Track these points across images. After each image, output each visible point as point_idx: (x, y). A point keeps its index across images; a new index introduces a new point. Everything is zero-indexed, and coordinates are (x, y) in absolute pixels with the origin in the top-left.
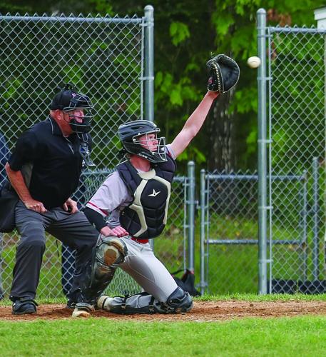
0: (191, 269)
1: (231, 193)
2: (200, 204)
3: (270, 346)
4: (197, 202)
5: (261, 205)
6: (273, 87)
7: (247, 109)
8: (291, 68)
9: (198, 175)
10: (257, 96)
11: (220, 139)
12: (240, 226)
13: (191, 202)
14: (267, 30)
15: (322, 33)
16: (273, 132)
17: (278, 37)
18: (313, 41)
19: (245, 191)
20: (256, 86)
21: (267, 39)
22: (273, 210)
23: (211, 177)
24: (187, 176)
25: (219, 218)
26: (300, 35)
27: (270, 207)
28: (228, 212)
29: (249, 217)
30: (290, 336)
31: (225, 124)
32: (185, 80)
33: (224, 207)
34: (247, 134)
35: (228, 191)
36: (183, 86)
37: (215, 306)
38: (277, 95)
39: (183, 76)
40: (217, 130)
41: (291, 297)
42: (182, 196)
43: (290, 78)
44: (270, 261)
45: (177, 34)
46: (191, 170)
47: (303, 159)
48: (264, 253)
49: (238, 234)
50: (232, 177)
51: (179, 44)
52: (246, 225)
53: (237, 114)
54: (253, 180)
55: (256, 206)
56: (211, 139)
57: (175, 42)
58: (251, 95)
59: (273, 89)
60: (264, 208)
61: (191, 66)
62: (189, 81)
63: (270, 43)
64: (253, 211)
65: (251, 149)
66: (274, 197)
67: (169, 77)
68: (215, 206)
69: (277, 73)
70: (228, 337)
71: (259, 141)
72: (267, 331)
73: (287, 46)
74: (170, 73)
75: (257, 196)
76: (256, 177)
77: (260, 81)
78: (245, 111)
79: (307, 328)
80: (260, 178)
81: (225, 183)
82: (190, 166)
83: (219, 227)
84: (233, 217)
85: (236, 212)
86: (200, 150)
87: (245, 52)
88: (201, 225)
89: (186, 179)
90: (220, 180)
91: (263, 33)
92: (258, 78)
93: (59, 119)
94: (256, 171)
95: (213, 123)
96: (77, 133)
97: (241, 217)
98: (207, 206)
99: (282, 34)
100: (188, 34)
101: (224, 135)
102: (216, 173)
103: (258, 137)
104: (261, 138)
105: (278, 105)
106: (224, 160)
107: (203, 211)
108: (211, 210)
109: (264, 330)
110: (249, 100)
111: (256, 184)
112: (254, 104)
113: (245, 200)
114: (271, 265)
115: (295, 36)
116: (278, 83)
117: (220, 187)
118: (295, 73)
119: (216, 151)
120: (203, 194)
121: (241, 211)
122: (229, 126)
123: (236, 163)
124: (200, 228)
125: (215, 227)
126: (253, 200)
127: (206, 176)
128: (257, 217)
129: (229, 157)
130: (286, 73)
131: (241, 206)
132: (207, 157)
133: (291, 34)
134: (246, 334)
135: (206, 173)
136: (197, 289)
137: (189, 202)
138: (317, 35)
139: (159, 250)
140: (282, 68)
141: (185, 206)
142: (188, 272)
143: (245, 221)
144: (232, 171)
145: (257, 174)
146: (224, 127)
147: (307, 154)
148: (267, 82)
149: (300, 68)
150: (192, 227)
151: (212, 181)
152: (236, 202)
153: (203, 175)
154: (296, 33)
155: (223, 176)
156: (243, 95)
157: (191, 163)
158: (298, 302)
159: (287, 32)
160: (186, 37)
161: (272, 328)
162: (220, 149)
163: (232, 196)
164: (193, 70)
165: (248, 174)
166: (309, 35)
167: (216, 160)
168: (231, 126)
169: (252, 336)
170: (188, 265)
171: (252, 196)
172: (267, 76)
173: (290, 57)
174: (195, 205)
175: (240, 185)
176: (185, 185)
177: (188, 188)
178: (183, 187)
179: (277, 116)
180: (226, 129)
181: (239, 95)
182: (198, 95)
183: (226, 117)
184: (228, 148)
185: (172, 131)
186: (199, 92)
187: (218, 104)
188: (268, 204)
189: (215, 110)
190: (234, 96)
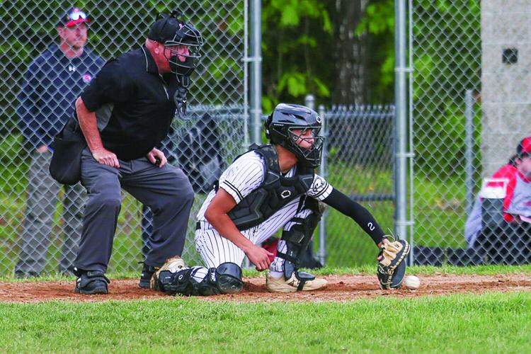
3: (407, 334)
5: (398, 151)
7: (383, 28)
10: (393, 12)
11: (348, 66)
12: (375, 178)
16: (415, 58)
22: (415, 158)
25: (348, 169)
27: (411, 155)
30: (433, 319)
31: (355, 48)
34: (382, 61)
37: (339, 282)
38: (420, 10)
40: (345, 55)
41: (437, 270)
44: (411, 223)
48: (402, 212)
49: (371, 188)
53: (370, 34)
56: (337, 66)
58: (387, 11)
60: (402, 155)
65: (387, 80)
71: (397, 69)
72: (404, 314)
78: (379, 31)
80: (397, 117)
82: (309, 101)
86: (322, 80)
95: (339, 45)
101: (352, 61)
103: (395, 64)
104: (399, 65)
105: (421, 23)
106: (353, 94)
110: (385, 16)
112: (391, 22)
114: (412, 228)
119: (343, 81)
122: (359, 50)
123: (368, 98)
129: (360, 89)
132: (331, 89)
134: (375, 318)
136: (317, 258)
146: (353, 51)
153: (322, 114)
156: (377, 11)
157: (310, 97)
158: (445, 276)
161: (410, 311)
162: (349, 78)
167: (344, 93)
169: (384, 321)
179: (420, 37)
180: (355, 53)
181: (371, 10)
182: (320, 10)
183: (355, 38)
184: (358, 77)
185: (287, 57)
186: (321, 6)
187: (345, 22)
188: (408, 150)
189: (342, 29)
190: (366, 11)
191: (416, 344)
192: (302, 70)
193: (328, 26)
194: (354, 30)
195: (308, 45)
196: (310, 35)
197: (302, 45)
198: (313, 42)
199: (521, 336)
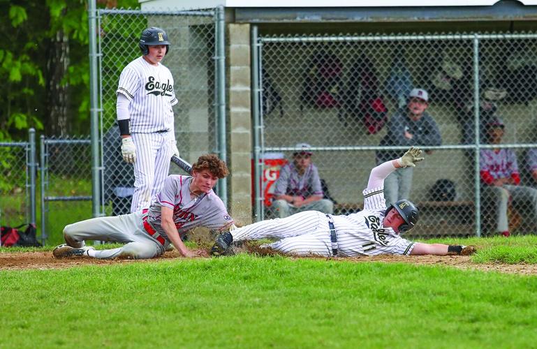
0: (33, 223)
1: (67, 156)
2: (40, 166)
3: (105, 290)
4: (38, 164)
5: (94, 166)
6: (103, 62)
7: (79, 81)
8: (118, 45)
9: (38, 140)
10: (89, 70)
11: (56, 108)
12: (76, 185)
13: (33, 164)
14: (97, 13)
15: (145, 14)
16: (104, 101)
17: (106, 18)
18: (138, 21)
19: (80, 153)
20: (88, 61)
21: (97, 20)
23: (49, 141)
24: (28, 141)
25: (57, 179)
26: (126, 16)
27: (103, 168)
28: (65, 172)
29: (84, 177)
30: (123, 281)
31: (61, 95)
32: (25, 57)
33: (61, 168)
34: (80, 104)
35: (64, 154)
36: (23, 62)
38: (107, 69)
39: (23, 53)
40: (54, 101)
42: (24, 158)
43: (118, 54)
45: (16, 17)
46: (32, 136)
48: (97, 208)
49: (73, 192)
50: (68, 141)
51: (18, 26)
52: (80, 183)
53: (71, 86)
54: (87, 144)
55: (90, 168)
56: (48, 108)
57: (14, 24)
58: (82, 70)
59: (104, 64)
60: (97, 169)
61: (30, 45)
62: (28, 58)
63: (99, 24)
64: (87, 171)
65: (84, 117)
67: (10, 54)
68: (53, 168)
69: (107, 50)
70: (68, 283)
71: (92, 110)
72: (103, 278)
73: (114, 26)
74: (12, 52)
75: (90, 159)
76: (89, 141)
77: (92, 57)
78: (77, 83)
79: (137, 273)
80: (93, 142)
81: (62, 147)
82: (31, 132)
83: (57, 186)
84: (69, 177)
85: (72, 172)
86: (39, 118)
87: (76, 31)
88: (41, 185)
89: (28, 144)
90: (58, 145)
91: (93, 14)
92: (90, 55)
94: (89, 136)
95: (49, 94)
97: (76, 176)
98: (47, 168)
99: (111, 16)
100: (25, 17)
101: (59, 105)
102: (54, 139)
103: (90, 105)
104: (93, 107)
105: (107, 78)
106: (60, 127)
107: (43, 173)
108: (50, 171)
109: (100, 276)
110: (81, 74)
111: (89, 147)
112: (85, 77)
113: (80, 162)
115: (122, 17)
116: (107, 59)
117: (57, 150)
118: (122, 50)
119: (53, 118)
120: (43, 157)
121: (76, 172)
122: (64, 97)
123: (71, 130)
124: (41, 187)
125: (53, 186)
126: (87, 162)
127: (45, 141)
128: (91, 177)
129: (64, 124)
130: (114, 50)
131: (76, 167)
132: (45, 125)
133: (118, 16)
134: (85, 279)
135: (45, 139)
136: (39, 240)
137: (30, 164)
138: (141, 16)
139: (5, 208)
140: (110, 45)
141: (27, 168)
142: (31, 226)
143: (80, 180)
144: (68, 136)
145: (90, 139)
146: (59, 98)
148: (98, 58)
149: (126, 45)
150: (33, 186)
151: (50, 145)
152: (71, 163)
153: (42, 141)
154: (122, 14)
155: (60, 141)
156: (75, 69)
157: (32, 130)
159: (114, 14)
160: (24, 20)
161: (107, 274)
162: (57, 116)
163: (68, 158)
164: (32, 48)
165: (83, 139)
166: (134, 16)
167: (53, 127)
168: (66, 97)
169: (90, 281)
170: (31, 220)
171: (86, 158)
172: (98, 52)
173: (118, 36)
174: (36, 167)
175: (75, 149)
176: (27, 149)
177: (29, 152)
178: (25, 151)
179: (107, 88)
180: (61, 99)
181: (71, 69)
182: (36, 70)
183: (61, 89)
184: (63, 116)
185: (13, 103)
186: (37, 67)
187: (53, 78)
188: (100, 165)
189: (51, 83)
190: (68, 71)
191: (113, 297)
192: (24, 112)
193: (42, 81)
194: (60, 82)
195: (29, 94)
196: (29, 88)
197: (24, 94)
198: (32, 92)
199: (184, 290)
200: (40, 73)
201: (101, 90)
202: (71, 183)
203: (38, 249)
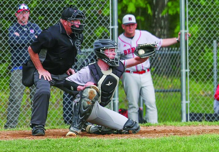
0: (142, 108)
5: (182, 69)
7: (175, 12)
11: (159, 30)
12: (172, 82)
16: (189, 26)
22: (190, 72)
27: (188, 70)
31: (163, 22)
34: (175, 27)
37: (154, 129)
40: (158, 25)
41: (200, 123)
44: (188, 102)
47: (207, 42)
48: (184, 97)
49: (171, 86)
53: (169, 15)
55: (180, 71)
56: (154, 30)
60: (184, 71)
66: (190, 64)
71: (181, 31)
78: (173, 14)
84: (168, 77)
93: (65, 24)
94: (179, 49)
95: (155, 21)
96: (75, 34)
101: (161, 28)
104: (182, 29)
105: (192, 10)
110: (176, 7)
112: (178, 9)
114: (188, 104)
122: (165, 22)
128: (180, 76)
136: (145, 119)
142: (140, 109)
146: (161, 23)
147: (210, 39)
156: (172, 4)
158: (203, 126)
168: (166, 22)
179: (191, 16)
180: (163, 24)
181: (170, 4)
182: (146, 4)
186: (146, 2)
187: (158, 10)
188: (186, 68)
189: (156, 13)
190: (167, 5)
193: (150, 11)
194: (162, 13)
198: (143, 19)
200: (148, 6)
201: (187, 18)
202: (170, 80)
203: (142, 125)
